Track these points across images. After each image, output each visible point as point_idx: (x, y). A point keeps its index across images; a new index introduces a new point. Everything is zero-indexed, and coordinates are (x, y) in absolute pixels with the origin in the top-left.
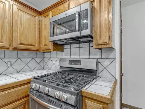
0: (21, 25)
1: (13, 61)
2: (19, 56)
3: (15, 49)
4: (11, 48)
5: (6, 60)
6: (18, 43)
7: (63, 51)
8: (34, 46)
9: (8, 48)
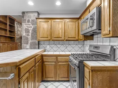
0: (69, 29)
1: (67, 45)
2: (70, 44)
3: (66, 40)
4: (65, 40)
5: (65, 45)
6: (68, 37)
7: (93, 40)
8: (75, 38)
9: (64, 40)
